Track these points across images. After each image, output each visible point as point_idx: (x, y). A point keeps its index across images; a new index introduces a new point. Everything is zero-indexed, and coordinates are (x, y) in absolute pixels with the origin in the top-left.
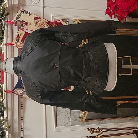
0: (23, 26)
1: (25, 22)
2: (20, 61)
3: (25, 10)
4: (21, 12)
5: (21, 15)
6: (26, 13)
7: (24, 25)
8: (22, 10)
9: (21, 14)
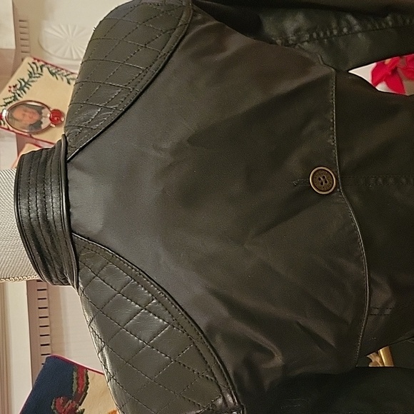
0: (43, 126)
1: (49, 108)
2: (66, 162)
3: (46, 63)
4: (31, 70)
5: (33, 81)
6: (53, 74)
7: (46, 122)
8: (34, 63)
9: (30, 77)
